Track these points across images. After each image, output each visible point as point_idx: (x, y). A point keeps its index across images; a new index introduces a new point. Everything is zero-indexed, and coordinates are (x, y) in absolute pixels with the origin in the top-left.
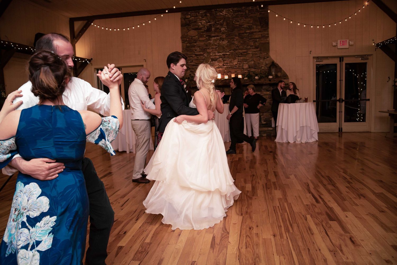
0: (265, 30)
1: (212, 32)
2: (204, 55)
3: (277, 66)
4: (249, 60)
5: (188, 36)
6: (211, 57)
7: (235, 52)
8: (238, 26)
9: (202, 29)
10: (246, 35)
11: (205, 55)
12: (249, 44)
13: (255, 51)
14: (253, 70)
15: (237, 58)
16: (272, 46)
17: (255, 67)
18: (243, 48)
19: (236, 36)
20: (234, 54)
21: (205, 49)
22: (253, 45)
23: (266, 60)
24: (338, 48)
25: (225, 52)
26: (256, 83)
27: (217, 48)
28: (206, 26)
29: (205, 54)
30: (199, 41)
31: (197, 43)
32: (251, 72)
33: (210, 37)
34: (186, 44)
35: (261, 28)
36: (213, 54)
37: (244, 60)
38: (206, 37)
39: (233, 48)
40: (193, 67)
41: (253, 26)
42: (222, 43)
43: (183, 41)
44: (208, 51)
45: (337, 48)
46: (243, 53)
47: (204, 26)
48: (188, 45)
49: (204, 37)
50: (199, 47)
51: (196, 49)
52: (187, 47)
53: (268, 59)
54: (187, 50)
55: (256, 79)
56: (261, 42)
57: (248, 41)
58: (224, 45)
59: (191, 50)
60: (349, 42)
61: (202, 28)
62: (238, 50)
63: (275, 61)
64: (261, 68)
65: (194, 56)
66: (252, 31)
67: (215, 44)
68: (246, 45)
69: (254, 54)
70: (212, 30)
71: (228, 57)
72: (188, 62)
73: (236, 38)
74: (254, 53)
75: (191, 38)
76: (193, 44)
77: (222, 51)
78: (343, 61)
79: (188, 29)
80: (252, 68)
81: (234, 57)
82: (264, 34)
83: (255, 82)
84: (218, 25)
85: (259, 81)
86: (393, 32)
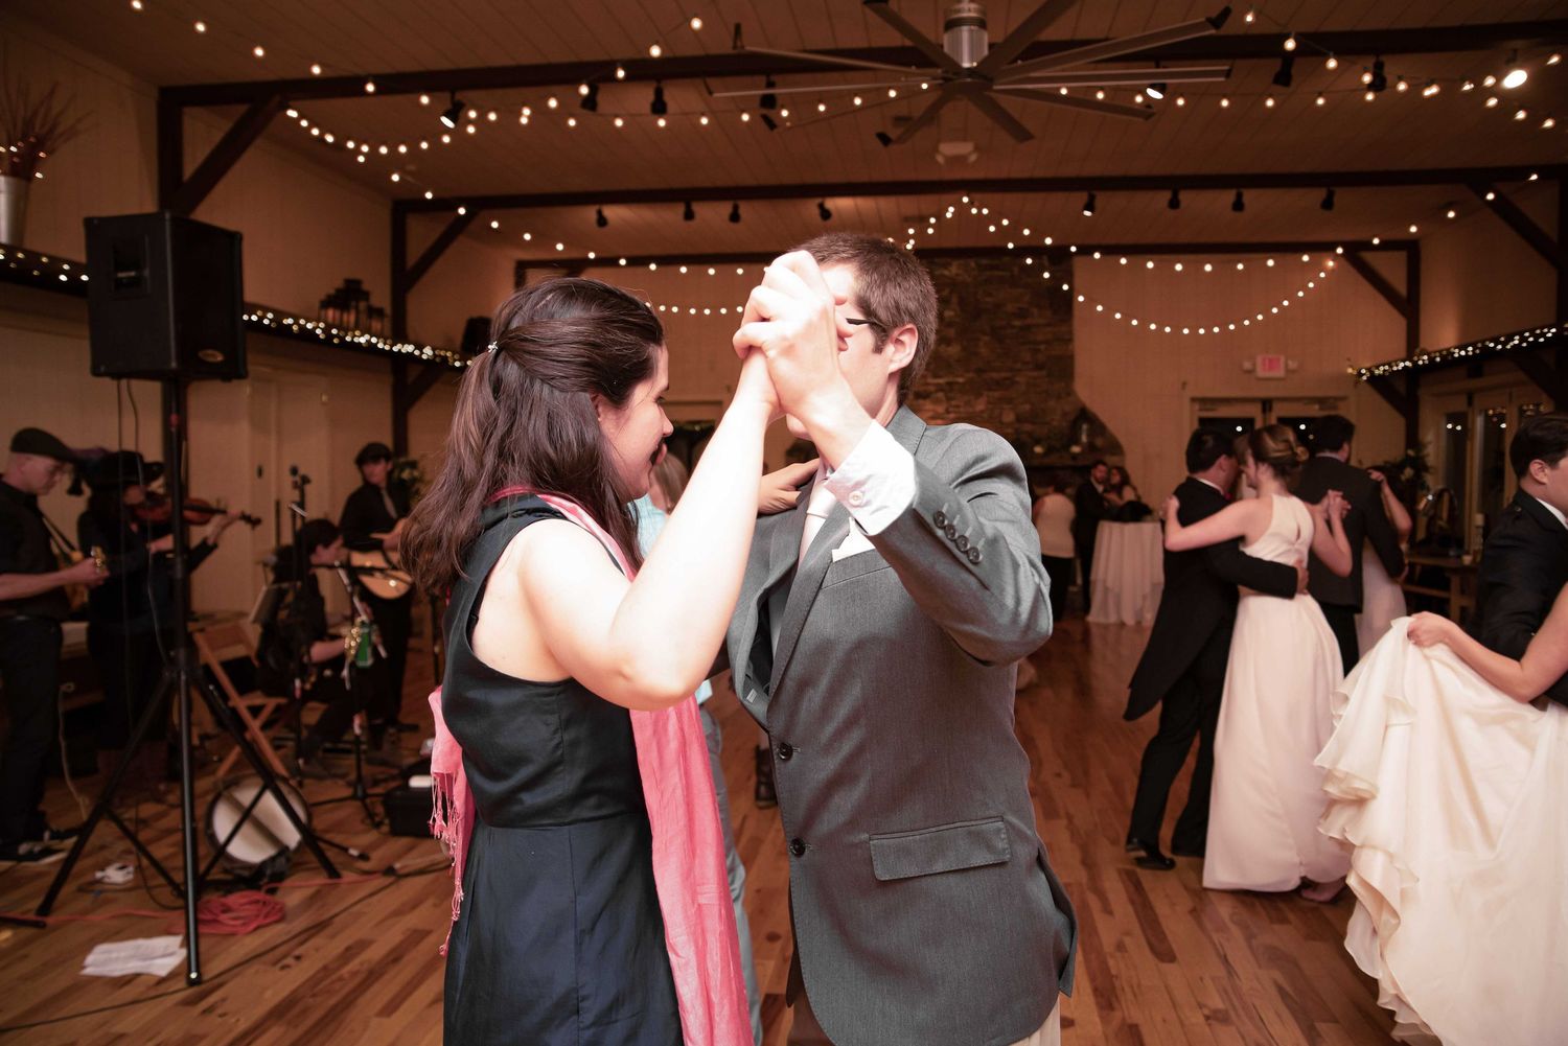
0: (1061, 321)
3: (1094, 418)
4: (1017, 399)
6: (914, 389)
7: (980, 376)
8: (990, 306)
10: (1014, 333)
12: (1018, 357)
13: (1034, 378)
14: (1027, 427)
15: (986, 393)
16: (1082, 365)
17: (1034, 420)
18: (1003, 366)
19: (984, 333)
20: (978, 382)
22: (1029, 359)
23: (1063, 401)
24: (1258, 376)
25: (952, 376)
32: (1023, 433)
37: (1003, 399)
39: (976, 366)
45: (1255, 375)
46: (1001, 382)
53: (1070, 398)
55: (1038, 454)
56: (1053, 352)
57: (1016, 349)
60: (1286, 361)
62: (988, 373)
63: (1088, 406)
64: (1049, 423)
66: (1029, 321)
68: (1011, 360)
69: (1032, 383)
71: (960, 389)
73: (983, 340)
74: (1033, 381)
78: (1271, 409)
80: (1025, 423)
81: (977, 390)
83: (1033, 460)
85: (1044, 460)
86: (1399, 343)
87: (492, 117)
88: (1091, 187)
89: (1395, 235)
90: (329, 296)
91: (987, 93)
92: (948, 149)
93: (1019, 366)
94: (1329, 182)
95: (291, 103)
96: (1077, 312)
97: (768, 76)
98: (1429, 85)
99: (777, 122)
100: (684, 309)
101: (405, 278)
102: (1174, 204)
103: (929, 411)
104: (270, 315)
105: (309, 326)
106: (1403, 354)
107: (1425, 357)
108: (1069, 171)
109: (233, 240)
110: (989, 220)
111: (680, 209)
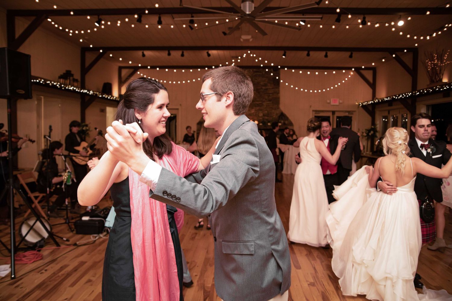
3: (285, 116)
4: (263, 110)
10: (263, 91)
13: (268, 104)
16: (282, 100)
17: (268, 116)
22: (267, 98)
24: (331, 104)
32: (265, 119)
37: (260, 109)
53: (278, 110)
56: (274, 96)
57: (263, 95)
60: (339, 100)
63: (284, 112)
64: (272, 117)
66: (267, 87)
78: (335, 114)
80: (265, 116)
83: (267, 127)
86: (370, 96)
87: (109, 23)
88: (285, 49)
89: (368, 66)
90: (61, 75)
91: (254, 21)
92: (244, 37)
93: (264, 100)
94: (352, 50)
95: (49, 17)
96: (281, 85)
97: (192, 14)
98: (376, 24)
99: (193, 27)
100: (168, 82)
101: (85, 71)
102: (308, 55)
104: (43, 80)
105: (55, 84)
106: (371, 99)
107: (377, 100)
108: (279, 45)
109: (28, 57)
110: (256, 58)
111: (167, 52)
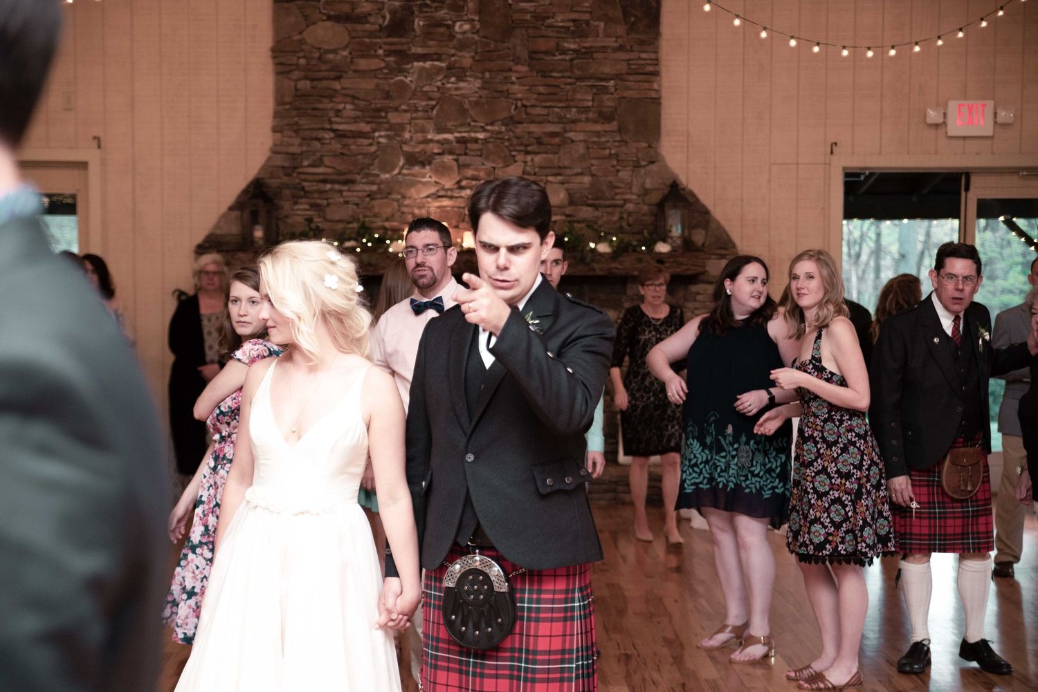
0: (641, 42)
1: (415, 36)
2: (373, 138)
3: (691, 200)
4: (570, 168)
5: (304, 47)
6: (405, 148)
7: (511, 130)
8: (528, 17)
9: (372, 19)
10: (566, 60)
11: (380, 136)
12: (572, 100)
13: (598, 134)
14: (586, 212)
15: (520, 157)
16: (673, 113)
17: (597, 202)
18: (548, 115)
19: (517, 61)
20: (508, 140)
21: (379, 110)
22: (590, 104)
23: (642, 171)
24: (950, 134)
25: (467, 129)
26: (599, 273)
27: (433, 108)
28: (386, 6)
29: (377, 134)
30: (355, 71)
31: (346, 83)
32: (579, 222)
33: (404, 57)
34: (292, 84)
35: (628, 34)
36: (415, 136)
37: (550, 168)
38: (388, 55)
39: (505, 114)
40: (322, 186)
41: (593, 23)
42: (457, 89)
43: (280, 68)
44: (393, 118)
45: (946, 133)
46: (546, 140)
47: (380, 5)
48: (305, 85)
49: (378, 56)
50: (354, 97)
51: (341, 106)
52: (299, 95)
53: (654, 167)
54: (297, 109)
55: (602, 255)
56: (628, 94)
57: (568, 87)
58: (463, 96)
59: (316, 112)
60: (995, 109)
61: (370, 15)
62: (525, 125)
63: (683, 179)
64: (621, 206)
65: (333, 138)
66: (589, 42)
67: (425, 89)
68: (560, 105)
69: (594, 143)
70: (416, 26)
71: (479, 150)
72: (301, 162)
73: (516, 72)
74: (596, 139)
75: (317, 55)
76: (325, 83)
77: (456, 126)
78: (967, 189)
79: (306, 17)
80: (582, 205)
81: (508, 153)
82: (640, 58)
83: (596, 266)
84: (442, 8)
85: (613, 265)
103: (425, 184)
